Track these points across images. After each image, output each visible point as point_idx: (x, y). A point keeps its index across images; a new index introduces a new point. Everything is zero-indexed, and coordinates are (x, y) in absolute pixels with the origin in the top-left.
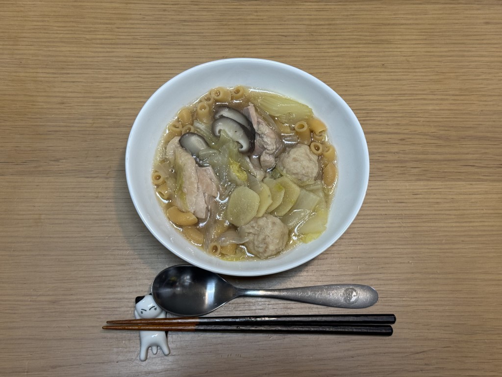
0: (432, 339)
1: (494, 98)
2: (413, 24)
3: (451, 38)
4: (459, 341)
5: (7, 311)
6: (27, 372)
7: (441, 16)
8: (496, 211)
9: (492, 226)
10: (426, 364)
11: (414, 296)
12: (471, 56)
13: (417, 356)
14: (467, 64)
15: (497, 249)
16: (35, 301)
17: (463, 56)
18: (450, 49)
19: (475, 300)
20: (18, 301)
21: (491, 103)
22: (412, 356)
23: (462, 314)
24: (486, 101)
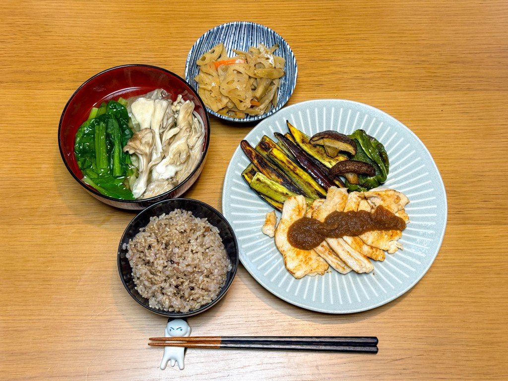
0: (408, 349)
1: (450, 161)
2: (385, 106)
3: (416, 116)
4: (430, 351)
5: (73, 328)
6: (88, 375)
7: (407, 100)
8: (456, 248)
9: (454, 259)
10: (404, 369)
11: (393, 315)
12: (432, 130)
13: (397, 362)
14: (429, 135)
15: (458, 277)
16: (95, 320)
17: (426, 130)
18: (415, 124)
19: (443, 317)
20: (81, 320)
21: (449, 165)
22: (392, 362)
23: (432, 329)
24: (445, 163)
